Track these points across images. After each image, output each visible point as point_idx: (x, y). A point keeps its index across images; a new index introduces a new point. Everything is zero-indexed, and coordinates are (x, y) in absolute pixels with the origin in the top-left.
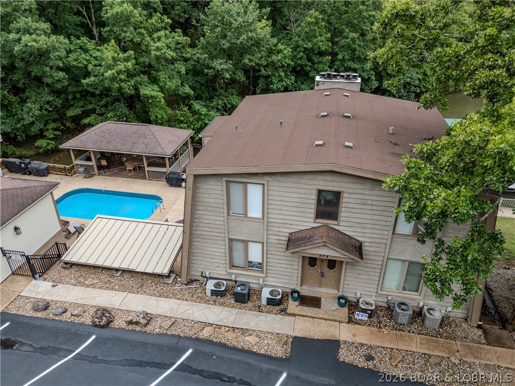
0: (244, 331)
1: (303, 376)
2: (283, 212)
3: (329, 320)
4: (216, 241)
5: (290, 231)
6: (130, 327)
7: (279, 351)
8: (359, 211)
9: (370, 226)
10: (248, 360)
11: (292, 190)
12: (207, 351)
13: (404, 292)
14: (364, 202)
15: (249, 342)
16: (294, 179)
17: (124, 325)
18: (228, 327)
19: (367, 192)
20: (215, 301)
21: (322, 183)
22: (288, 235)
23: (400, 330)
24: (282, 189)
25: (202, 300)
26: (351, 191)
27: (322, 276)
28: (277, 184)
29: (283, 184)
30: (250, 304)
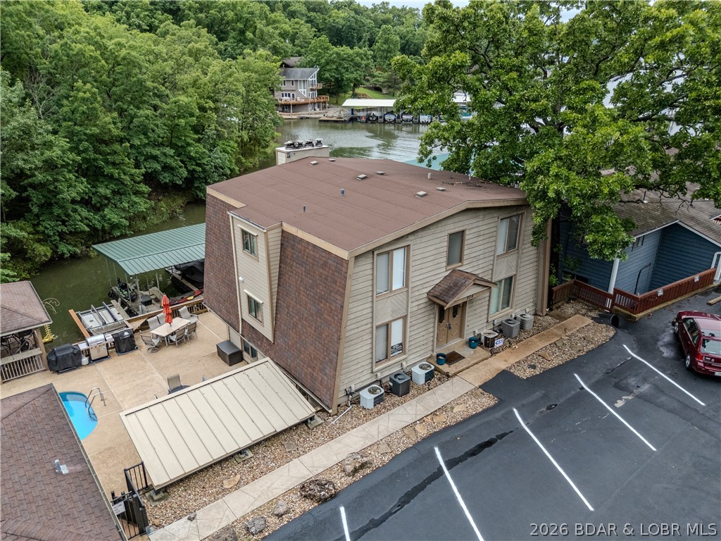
0: (443, 409)
1: (525, 402)
2: (423, 271)
3: (479, 362)
4: (361, 339)
5: (427, 290)
6: (359, 475)
7: (487, 401)
8: (476, 244)
9: (482, 257)
10: (482, 421)
11: (431, 243)
12: (448, 438)
13: (504, 310)
14: (478, 234)
15: (460, 412)
16: (432, 230)
17: (350, 480)
18: (428, 416)
19: (481, 223)
20: (385, 407)
21: (452, 226)
22: (426, 295)
23: (520, 341)
24: (423, 245)
25: (369, 415)
26: (471, 226)
27: (450, 328)
28: (419, 241)
29: (424, 239)
30: (412, 392)
